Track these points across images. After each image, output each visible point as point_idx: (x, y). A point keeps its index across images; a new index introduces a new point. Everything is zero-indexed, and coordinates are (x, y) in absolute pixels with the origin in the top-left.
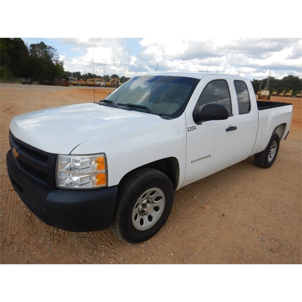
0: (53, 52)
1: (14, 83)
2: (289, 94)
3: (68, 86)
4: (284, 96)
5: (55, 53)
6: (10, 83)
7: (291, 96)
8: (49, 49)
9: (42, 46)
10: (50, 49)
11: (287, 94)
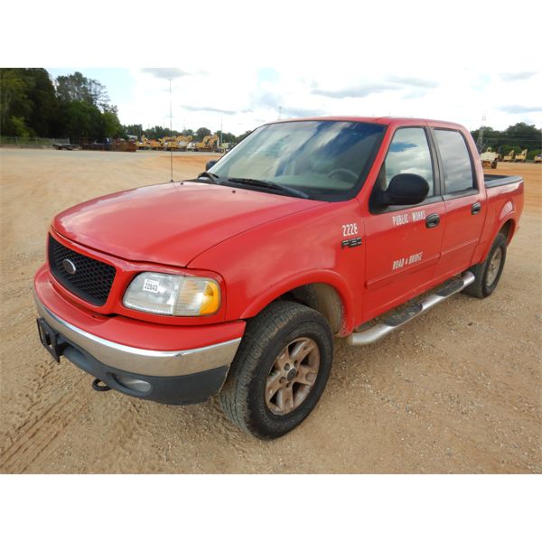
0: (98, 90)
1: (41, 148)
2: (522, 157)
3: (134, 151)
4: (511, 161)
5: (102, 91)
6: (35, 147)
7: (524, 161)
8: (90, 84)
9: (78, 79)
10: (93, 86)
11: (517, 157)
